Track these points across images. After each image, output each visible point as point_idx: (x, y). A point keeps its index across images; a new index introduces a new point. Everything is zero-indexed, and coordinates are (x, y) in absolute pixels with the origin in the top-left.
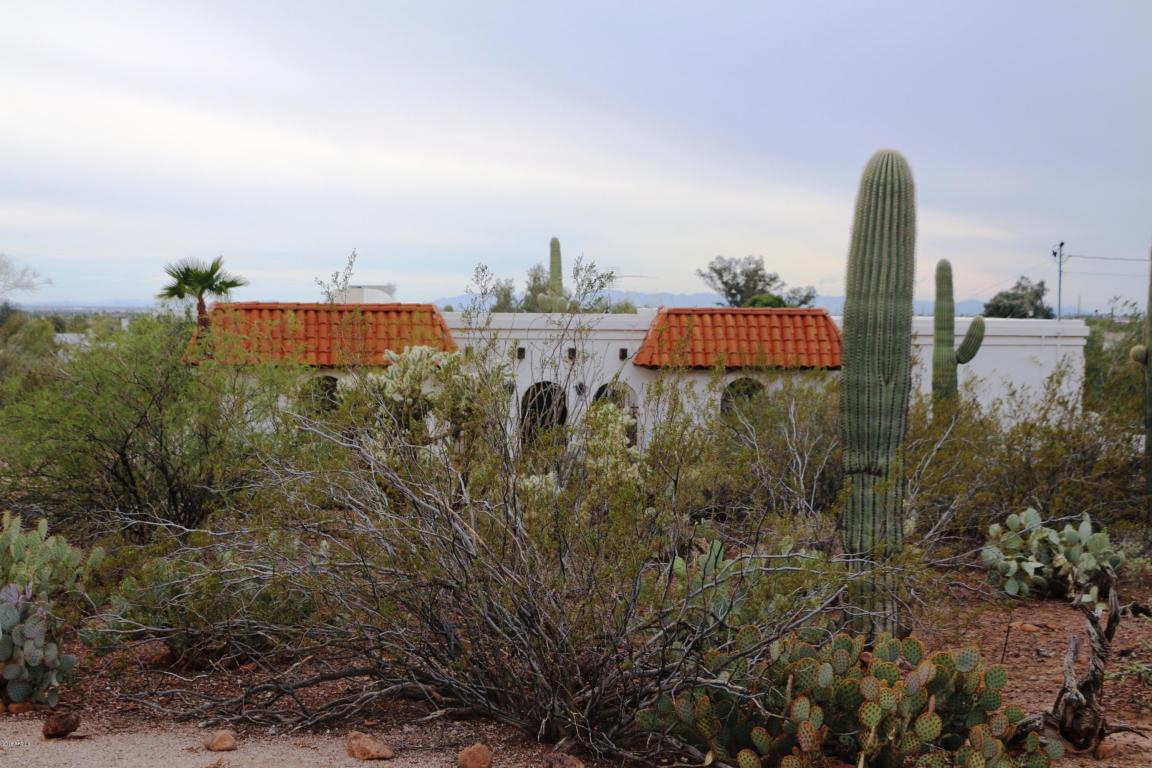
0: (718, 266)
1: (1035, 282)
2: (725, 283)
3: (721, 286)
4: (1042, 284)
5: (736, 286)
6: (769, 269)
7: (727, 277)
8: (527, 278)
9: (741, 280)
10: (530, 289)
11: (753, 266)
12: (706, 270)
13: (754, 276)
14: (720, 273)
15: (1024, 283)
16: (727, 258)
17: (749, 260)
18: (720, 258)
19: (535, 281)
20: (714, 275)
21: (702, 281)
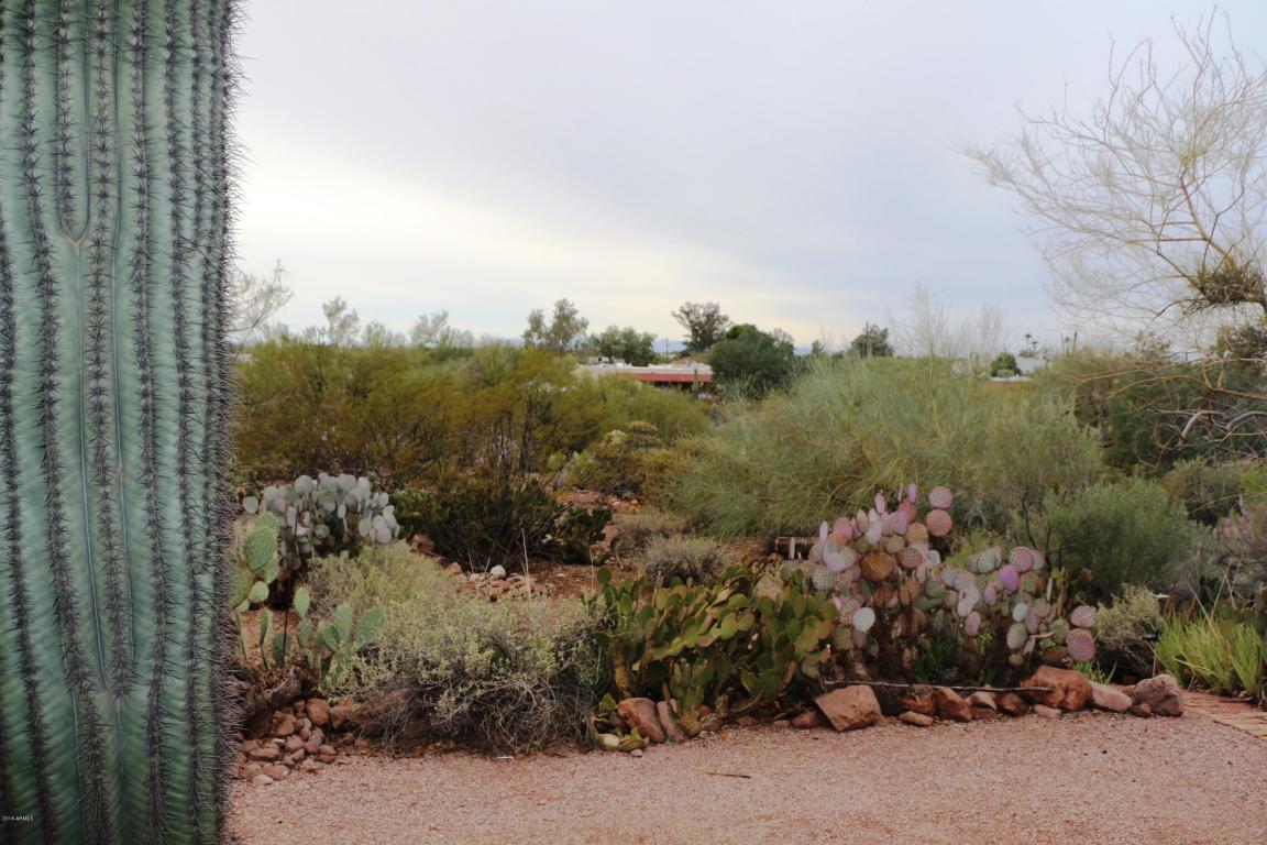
0: (687, 309)
1: (882, 328)
2: (691, 322)
3: (688, 323)
4: (886, 330)
5: (700, 324)
6: (722, 313)
7: (692, 317)
8: (554, 308)
9: (703, 319)
10: (557, 317)
11: (712, 309)
12: (678, 312)
13: (712, 317)
14: (688, 314)
15: (875, 330)
16: (693, 303)
17: (710, 305)
18: (688, 304)
19: (560, 310)
20: (683, 315)
21: (674, 319)
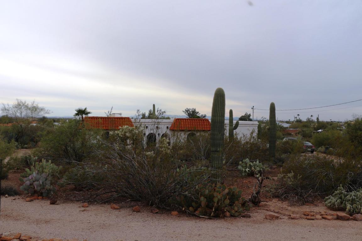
0: (187, 110)
1: (249, 114)
2: (188, 113)
4: (250, 114)
6: (197, 111)
9: (191, 113)
10: (149, 114)
12: (184, 111)
13: (194, 112)
14: (187, 111)
15: (246, 114)
17: (193, 109)
18: (187, 108)
21: (183, 113)
